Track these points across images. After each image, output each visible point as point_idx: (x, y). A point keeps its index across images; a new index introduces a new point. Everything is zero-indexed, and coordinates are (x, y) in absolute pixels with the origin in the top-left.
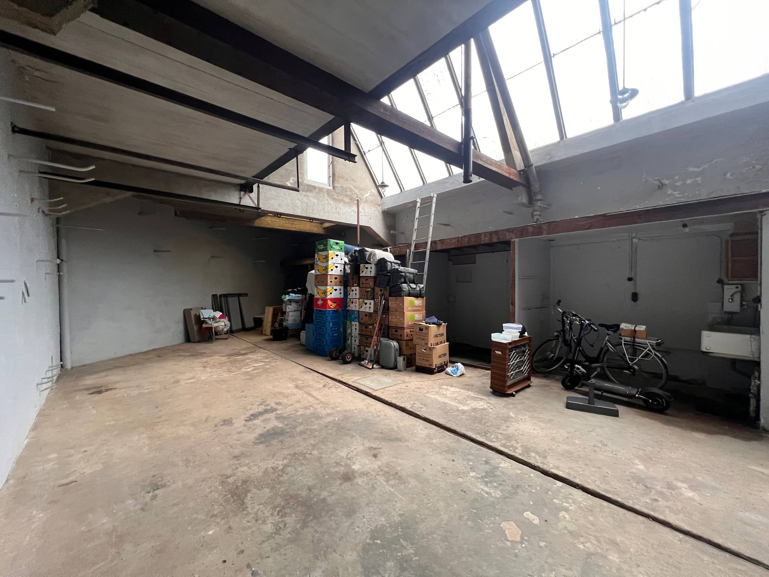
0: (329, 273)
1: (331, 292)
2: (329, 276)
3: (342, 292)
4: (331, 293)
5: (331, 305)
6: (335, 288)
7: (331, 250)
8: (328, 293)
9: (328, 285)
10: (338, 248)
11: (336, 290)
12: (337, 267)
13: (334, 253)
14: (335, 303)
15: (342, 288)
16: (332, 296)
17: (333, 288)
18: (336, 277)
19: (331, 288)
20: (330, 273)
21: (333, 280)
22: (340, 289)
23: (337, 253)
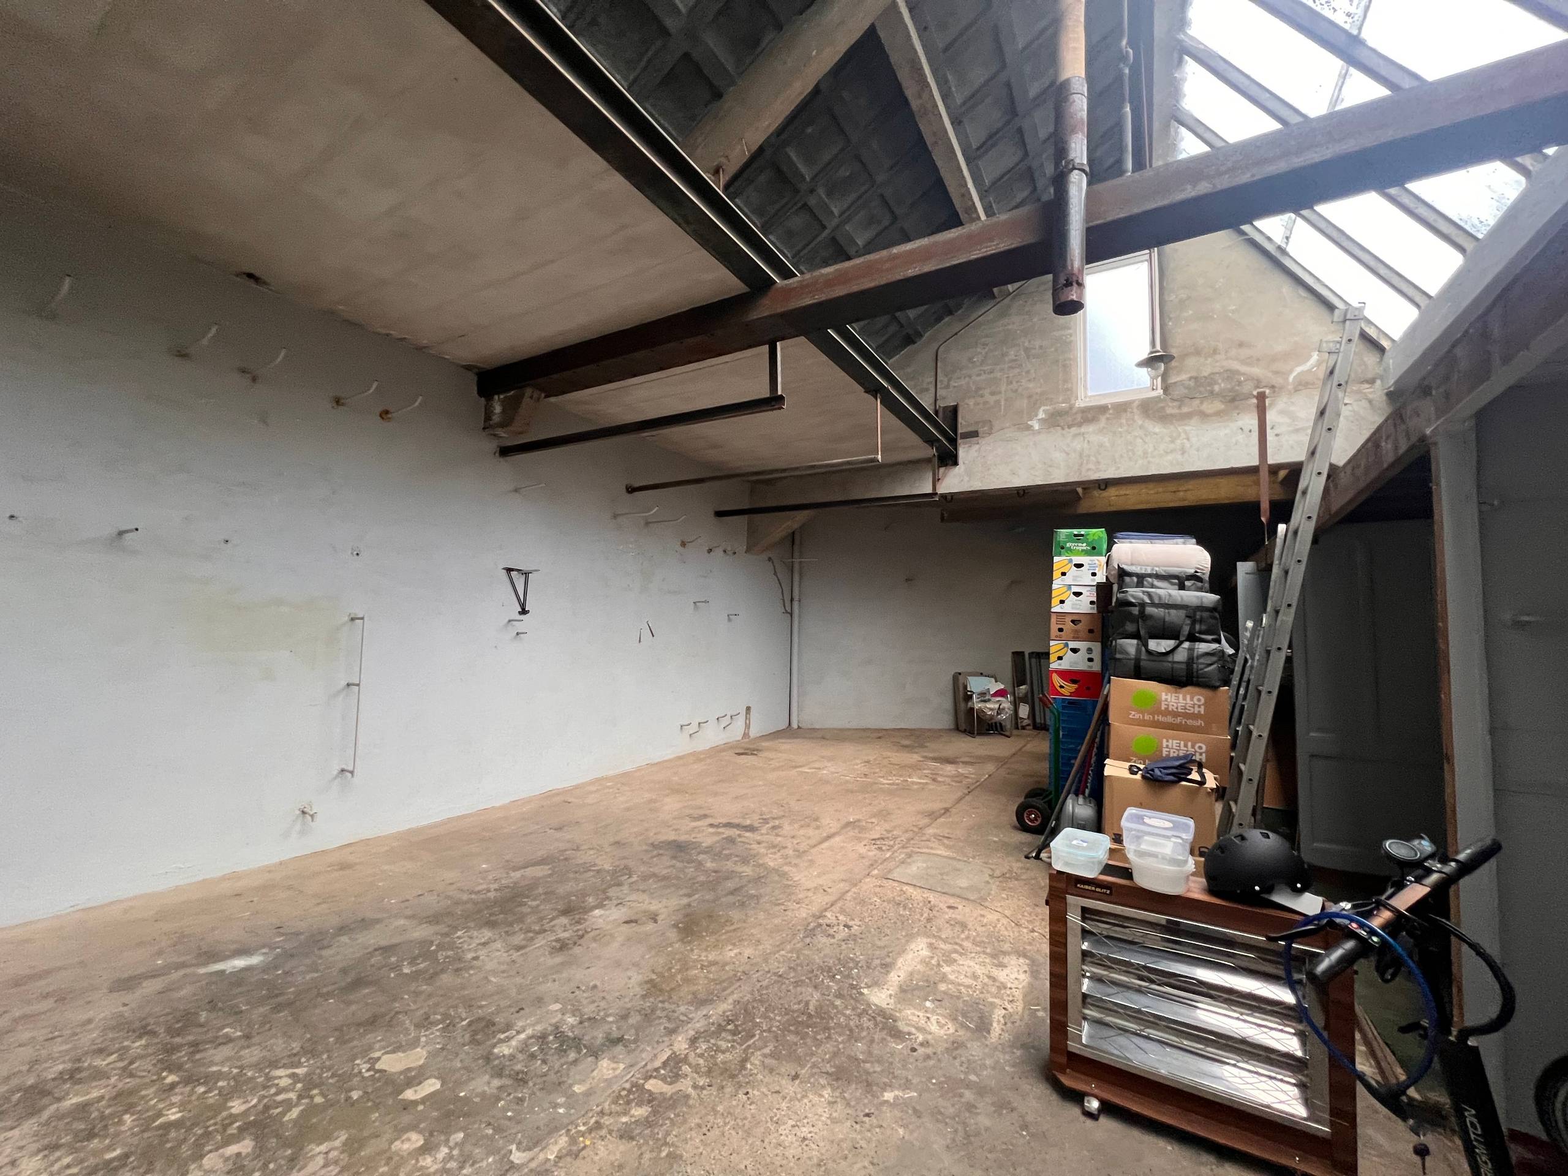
0: (1053, 610)
1: (1060, 654)
2: (1053, 619)
3: (1097, 655)
4: (1060, 658)
5: (1061, 687)
6: (1072, 645)
7: (1060, 555)
8: (1053, 658)
9: (1052, 637)
10: (1084, 546)
11: (1075, 651)
12: (1077, 594)
13: (1071, 561)
14: (1074, 682)
15: (1097, 647)
16: (1064, 665)
17: (1066, 645)
18: (1075, 618)
19: (1062, 646)
20: (1056, 608)
21: (1068, 626)
22: (1090, 650)
23: (1077, 560)
